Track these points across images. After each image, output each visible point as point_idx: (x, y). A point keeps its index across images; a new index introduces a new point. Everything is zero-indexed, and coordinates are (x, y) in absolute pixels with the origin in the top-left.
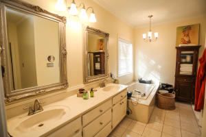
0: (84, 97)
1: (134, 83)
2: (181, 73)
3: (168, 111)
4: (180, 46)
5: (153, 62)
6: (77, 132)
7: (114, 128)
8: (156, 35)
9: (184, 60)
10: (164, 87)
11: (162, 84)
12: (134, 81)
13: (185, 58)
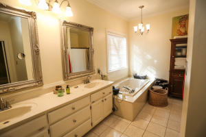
0: (59, 94)
1: (128, 79)
2: (176, 67)
3: (158, 108)
4: (175, 38)
5: (149, 57)
6: (41, 130)
7: (94, 126)
8: (148, 27)
9: (179, 54)
10: (158, 82)
11: (157, 80)
12: (129, 76)
13: (180, 51)
